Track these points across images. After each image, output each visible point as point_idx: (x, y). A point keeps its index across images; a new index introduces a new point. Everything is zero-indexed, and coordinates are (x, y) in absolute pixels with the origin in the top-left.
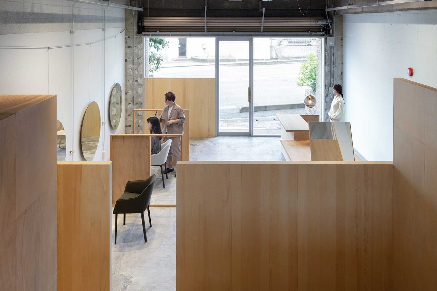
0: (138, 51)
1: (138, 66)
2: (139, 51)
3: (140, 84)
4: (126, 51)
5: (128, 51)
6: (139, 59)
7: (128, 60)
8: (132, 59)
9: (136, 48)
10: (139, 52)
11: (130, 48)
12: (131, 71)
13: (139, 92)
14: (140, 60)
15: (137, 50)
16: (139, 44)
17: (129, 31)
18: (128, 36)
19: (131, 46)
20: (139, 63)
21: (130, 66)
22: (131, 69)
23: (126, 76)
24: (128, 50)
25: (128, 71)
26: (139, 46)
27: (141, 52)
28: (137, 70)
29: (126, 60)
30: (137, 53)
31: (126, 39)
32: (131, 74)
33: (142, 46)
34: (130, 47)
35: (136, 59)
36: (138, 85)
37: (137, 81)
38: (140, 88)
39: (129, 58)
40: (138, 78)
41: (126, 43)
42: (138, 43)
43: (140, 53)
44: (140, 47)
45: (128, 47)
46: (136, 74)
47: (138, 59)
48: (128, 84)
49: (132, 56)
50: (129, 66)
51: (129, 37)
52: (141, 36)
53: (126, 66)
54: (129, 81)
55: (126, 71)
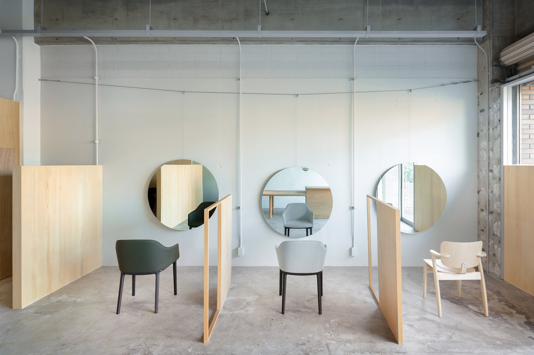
0: (494, 115)
1: (493, 143)
2: (495, 114)
3: (496, 177)
4: (478, 119)
5: (481, 117)
6: (495, 129)
7: (481, 134)
8: (485, 131)
9: (490, 110)
10: (495, 116)
11: (484, 113)
12: (485, 152)
13: (495, 191)
14: (497, 132)
15: (492, 113)
16: (496, 101)
17: (481, 83)
19: (484, 108)
20: (495, 137)
21: (483, 144)
22: (484, 149)
23: (478, 161)
24: (481, 116)
25: (481, 153)
27: (497, 116)
28: (493, 150)
29: (478, 135)
30: (492, 119)
31: (478, 97)
32: (485, 158)
34: (483, 110)
35: (491, 129)
36: (494, 179)
37: (492, 171)
38: (496, 184)
39: (482, 131)
40: (493, 165)
41: (478, 105)
42: (493, 101)
43: (496, 119)
44: (496, 106)
45: (481, 112)
46: (490, 158)
47: (493, 129)
48: (481, 177)
49: (485, 127)
50: (481, 144)
51: (481, 94)
52: (497, 85)
53: (478, 144)
54: (482, 171)
55: (478, 153)
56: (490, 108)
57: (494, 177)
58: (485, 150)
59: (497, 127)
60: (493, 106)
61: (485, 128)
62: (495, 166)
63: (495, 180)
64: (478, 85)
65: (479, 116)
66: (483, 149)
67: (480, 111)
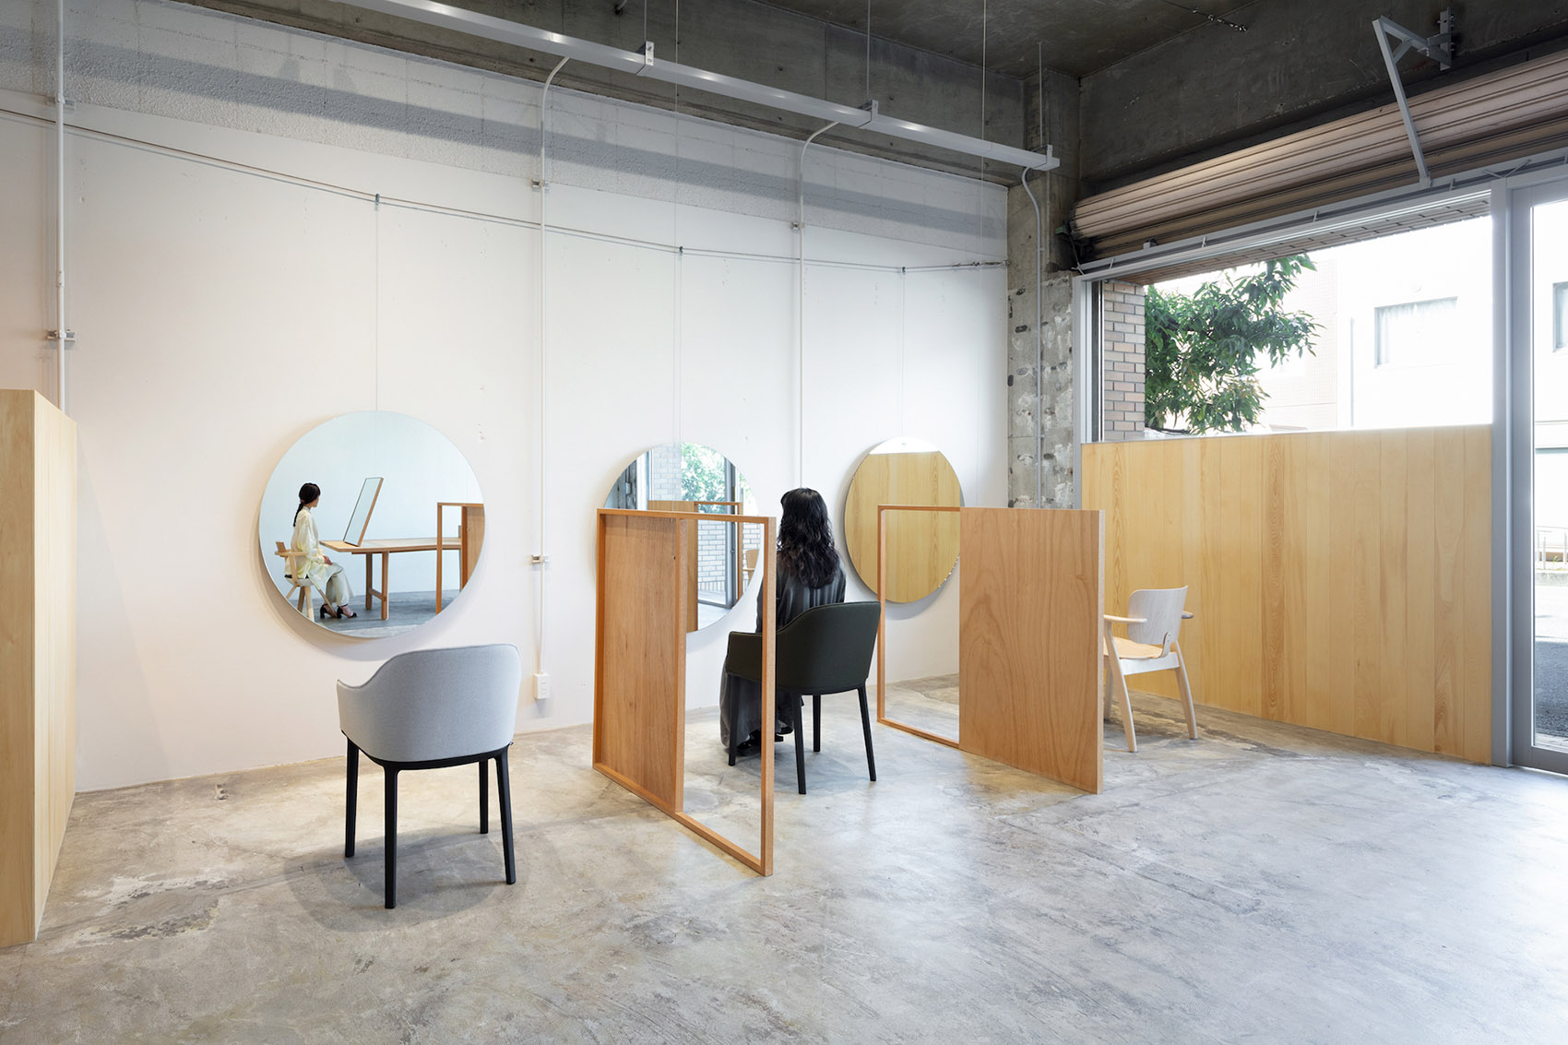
0: (1056, 339)
1: (1053, 398)
2: (1059, 337)
3: (1062, 469)
4: (1010, 345)
5: (1018, 343)
6: (1058, 369)
7: (1017, 378)
8: (1030, 372)
9: (1045, 328)
10: (1059, 341)
11: (1025, 333)
12: (1030, 417)
13: (1057, 499)
14: (1063, 375)
15: (1050, 333)
16: (1059, 310)
17: (1020, 267)
18: (1016, 290)
19: (1028, 323)
20: (1058, 385)
21: (1024, 400)
22: (1027, 412)
23: (1010, 437)
24: (1017, 340)
25: (1018, 420)
26: (1058, 319)
27: (1064, 341)
28: (1052, 413)
29: (1010, 381)
30: (1050, 346)
31: (1009, 299)
32: (1029, 429)
33: (1068, 318)
34: (1024, 328)
35: (1048, 369)
36: (1055, 472)
37: (1049, 456)
38: (1061, 482)
39: (1021, 372)
40: (1053, 445)
41: (1011, 315)
42: (1054, 308)
43: (1061, 347)
44: (1063, 320)
45: (1018, 330)
46: (1046, 430)
47: (1053, 368)
48: (1018, 470)
49: (1031, 364)
50: (1020, 400)
51: (1019, 293)
52: (1064, 275)
53: (1010, 401)
54: (1021, 458)
55: (1011, 422)
56: (1046, 323)
57: (1057, 469)
58: (1029, 414)
59: (1063, 364)
60: (1053, 320)
61: (1029, 366)
62: (1059, 446)
63: (1058, 475)
64: (1009, 273)
65: (1013, 339)
66: (1024, 411)
67: (1015, 329)
